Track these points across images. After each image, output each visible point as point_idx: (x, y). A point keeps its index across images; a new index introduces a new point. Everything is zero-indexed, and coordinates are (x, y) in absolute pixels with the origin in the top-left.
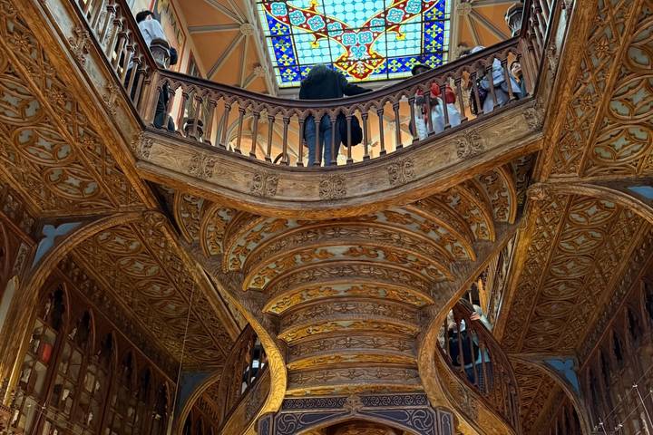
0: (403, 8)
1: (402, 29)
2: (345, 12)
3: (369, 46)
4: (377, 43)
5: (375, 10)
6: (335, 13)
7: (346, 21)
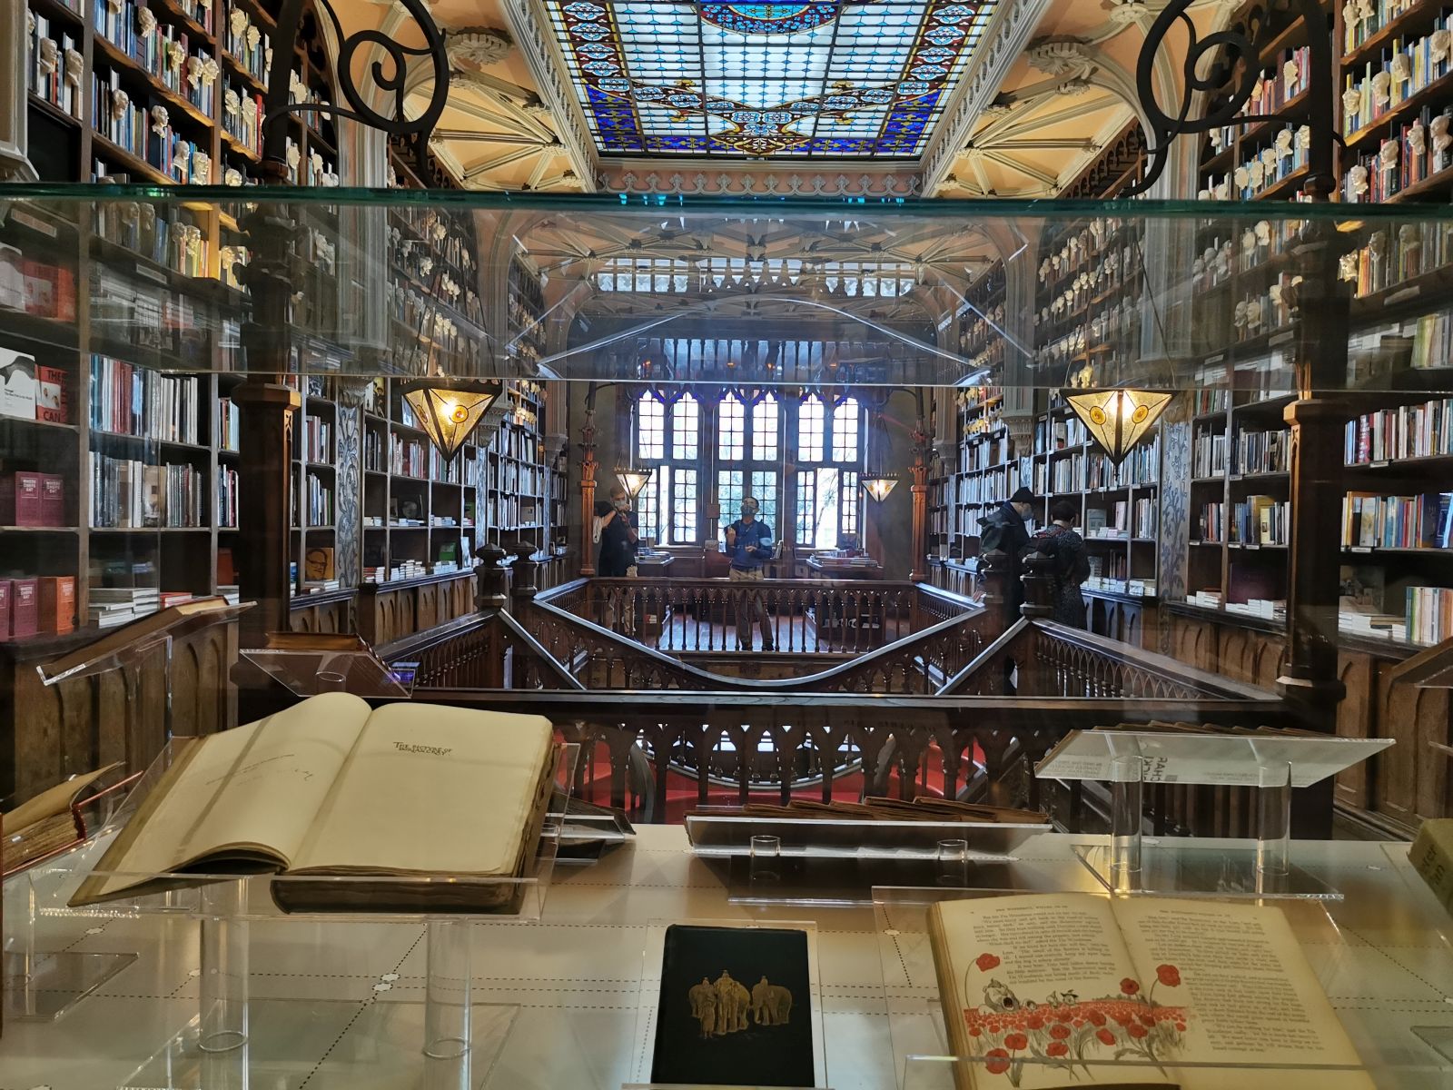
0: (858, 97)
1: (849, 115)
2: (744, 94)
3: (781, 126)
4: (799, 123)
5: (803, 94)
6: (724, 93)
7: (744, 101)
